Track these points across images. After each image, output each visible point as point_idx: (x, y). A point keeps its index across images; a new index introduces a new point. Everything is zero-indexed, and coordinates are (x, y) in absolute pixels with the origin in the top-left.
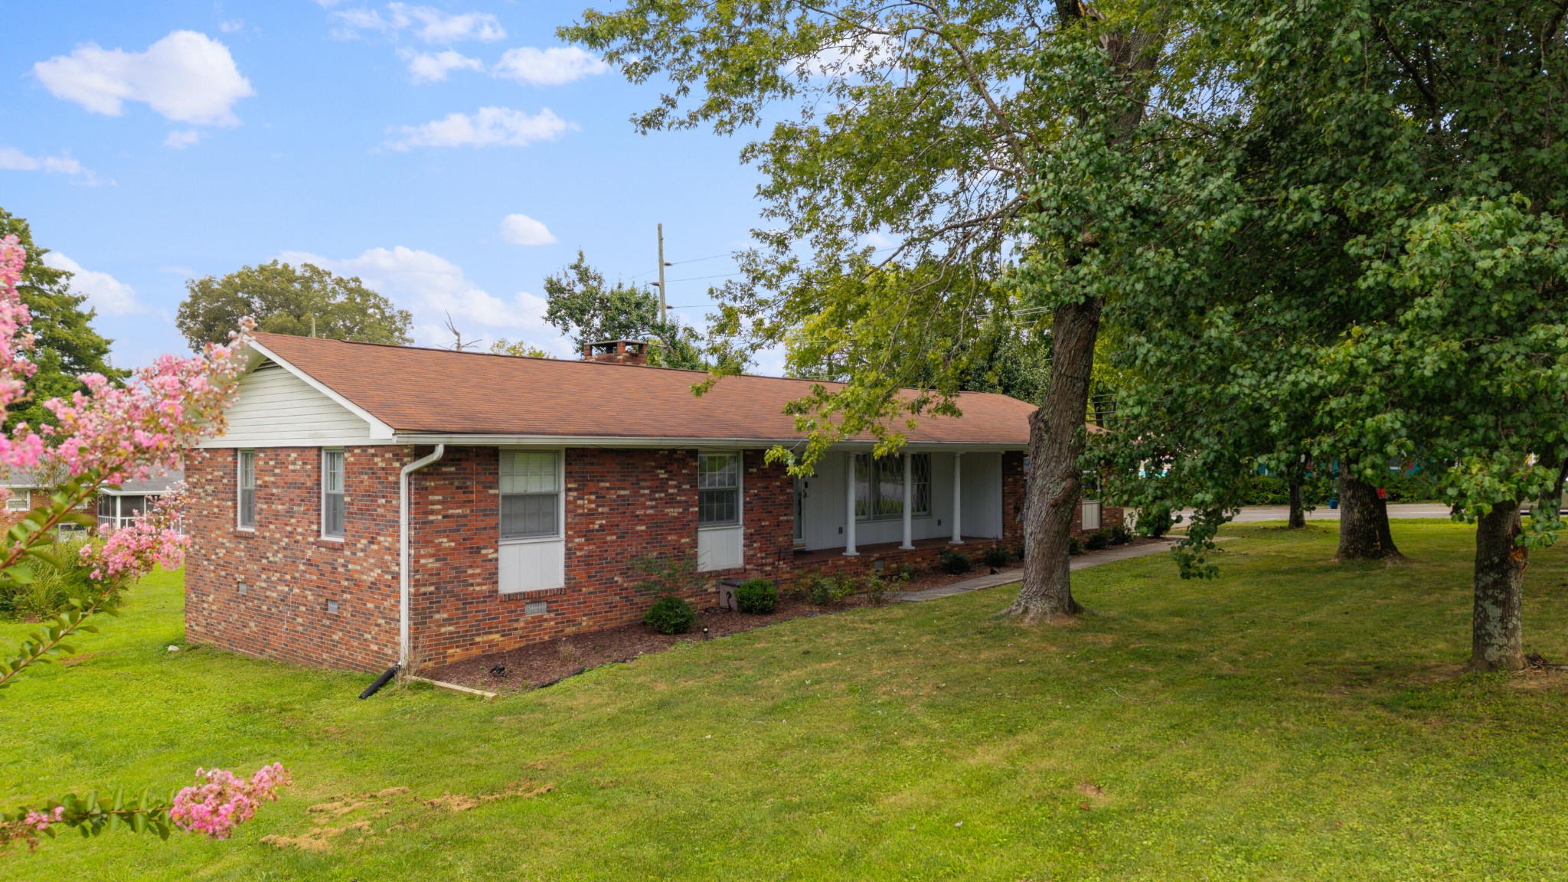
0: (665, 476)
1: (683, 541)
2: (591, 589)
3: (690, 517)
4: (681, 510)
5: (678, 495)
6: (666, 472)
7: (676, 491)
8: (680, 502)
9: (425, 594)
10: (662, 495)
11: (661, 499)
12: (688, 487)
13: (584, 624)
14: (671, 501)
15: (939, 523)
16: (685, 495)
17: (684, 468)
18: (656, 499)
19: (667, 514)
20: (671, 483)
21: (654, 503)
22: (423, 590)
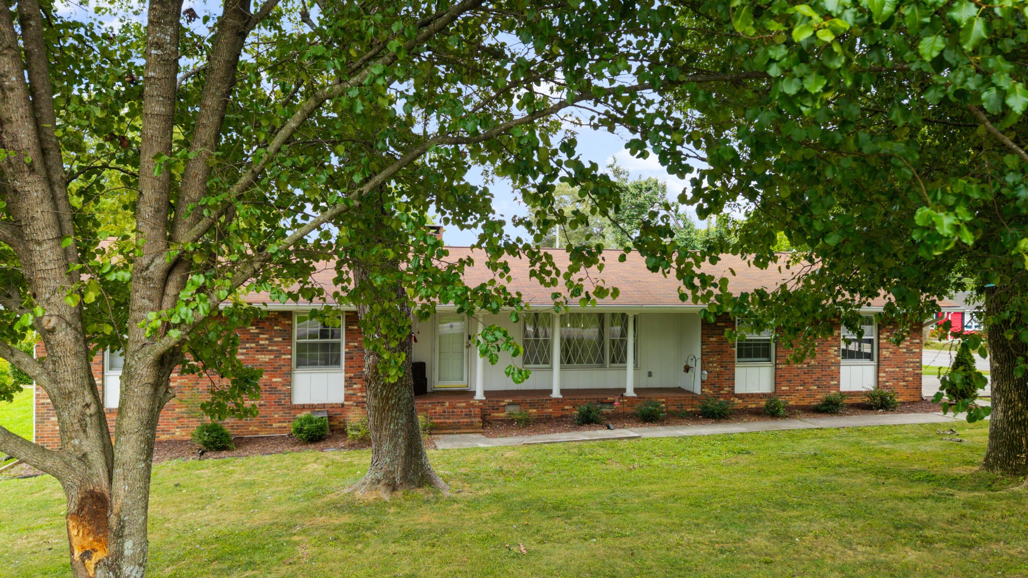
0: (257, 331)
1: (274, 380)
2: (183, 410)
3: (282, 363)
4: (272, 357)
5: (269, 345)
6: (257, 328)
7: (267, 342)
8: (271, 351)
9: (43, 404)
10: (253, 345)
11: (252, 348)
12: (280, 339)
13: (177, 434)
14: (262, 350)
15: (650, 374)
16: (277, 346)
17: (277, 325)
18: (247, 348)
19: (258, 359)
20: (261, 336)
21: (244, 351)
22: (42, 401)
